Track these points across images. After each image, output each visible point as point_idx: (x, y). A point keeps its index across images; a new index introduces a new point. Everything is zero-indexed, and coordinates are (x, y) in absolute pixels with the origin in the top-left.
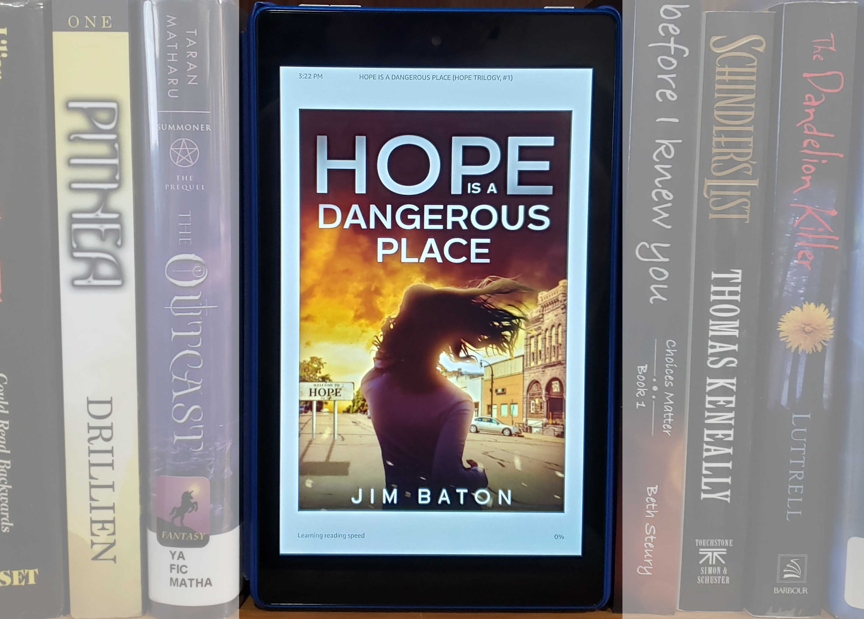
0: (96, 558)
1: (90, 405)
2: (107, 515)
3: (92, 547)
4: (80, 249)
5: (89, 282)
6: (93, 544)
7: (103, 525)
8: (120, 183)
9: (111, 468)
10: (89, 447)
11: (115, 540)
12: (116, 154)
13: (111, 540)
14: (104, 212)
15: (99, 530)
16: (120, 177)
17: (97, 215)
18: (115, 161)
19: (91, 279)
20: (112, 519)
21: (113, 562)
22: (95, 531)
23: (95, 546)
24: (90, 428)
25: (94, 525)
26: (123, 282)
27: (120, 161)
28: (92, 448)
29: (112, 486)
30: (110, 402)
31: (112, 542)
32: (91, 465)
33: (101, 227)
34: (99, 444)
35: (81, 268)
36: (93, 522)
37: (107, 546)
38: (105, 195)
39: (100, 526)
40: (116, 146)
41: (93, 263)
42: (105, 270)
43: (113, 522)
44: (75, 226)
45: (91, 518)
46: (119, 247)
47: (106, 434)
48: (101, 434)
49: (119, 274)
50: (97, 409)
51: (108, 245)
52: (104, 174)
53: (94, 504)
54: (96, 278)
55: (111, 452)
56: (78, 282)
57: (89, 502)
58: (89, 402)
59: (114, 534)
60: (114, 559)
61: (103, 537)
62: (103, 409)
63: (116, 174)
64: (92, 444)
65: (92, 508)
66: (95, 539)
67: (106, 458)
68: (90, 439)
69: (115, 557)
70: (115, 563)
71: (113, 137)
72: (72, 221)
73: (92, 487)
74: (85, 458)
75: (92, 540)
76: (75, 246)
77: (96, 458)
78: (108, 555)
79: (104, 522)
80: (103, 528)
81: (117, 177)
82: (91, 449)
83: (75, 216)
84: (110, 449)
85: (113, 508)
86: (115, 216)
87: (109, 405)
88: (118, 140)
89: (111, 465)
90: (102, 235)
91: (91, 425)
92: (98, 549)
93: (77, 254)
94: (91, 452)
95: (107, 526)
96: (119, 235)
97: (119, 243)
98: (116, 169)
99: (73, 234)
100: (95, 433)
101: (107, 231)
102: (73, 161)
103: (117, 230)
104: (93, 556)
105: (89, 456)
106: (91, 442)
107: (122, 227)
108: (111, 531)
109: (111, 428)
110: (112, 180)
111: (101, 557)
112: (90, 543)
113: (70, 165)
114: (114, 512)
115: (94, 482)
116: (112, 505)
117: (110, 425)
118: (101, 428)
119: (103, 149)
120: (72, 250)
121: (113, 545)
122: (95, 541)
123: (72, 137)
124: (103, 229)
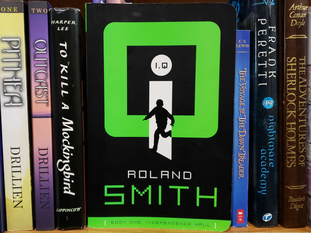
1: (12, 150)
4: (7, 92)
5: (11, 104)
7: (18, 194)
8: (21, 68)
9: (20, 173)
12: (19, 57)
14: (15, 78)
17: (13, 80)
18: (19, 60)
20: (21, 192)
22: (15, 197)
26: (23, 104)
28: (13, 166)
29: (20, 180)
32: (13, 172)
34: (15, 164)
35: (8, 99)
38: (16, 72)
41: (12, 97)
42: (16, 100)
45: (13, 192)
47: (18, 160)
49: (21, 101)
51: (17, 90)
52: (16, 64)
56: (6, 105)
61: (18, 199)
62: (16, 151)
67: (18, 169)
68: (12, 162)
70: (22, 208)
72: (4, 82)
78: (20, 205)
84: (19, 166)
86: (19, 80)
87: (19, 149)
88: (20, 52)
90: (15, 87)
91: (12, 157)
92: (16, 203)
96: (21, 87)
97: (21, 90)
98: (20, 63)
99: (4, 87)
100: (14, 160)
101: (17, 85)
102: (4, 60)
104: (14, 206)
105: (12, 169)
107: (22, 84)
108: (21, 196)
111: (17, 206)
112: (13, 201)
114: (21, 189)
115: (14, 178)
117: (19, 157)
118: (16, 158)
119: (15, 56)
120: (4, 93)
121: (21, 201)
123: (3, 51)
124: (15, 85)
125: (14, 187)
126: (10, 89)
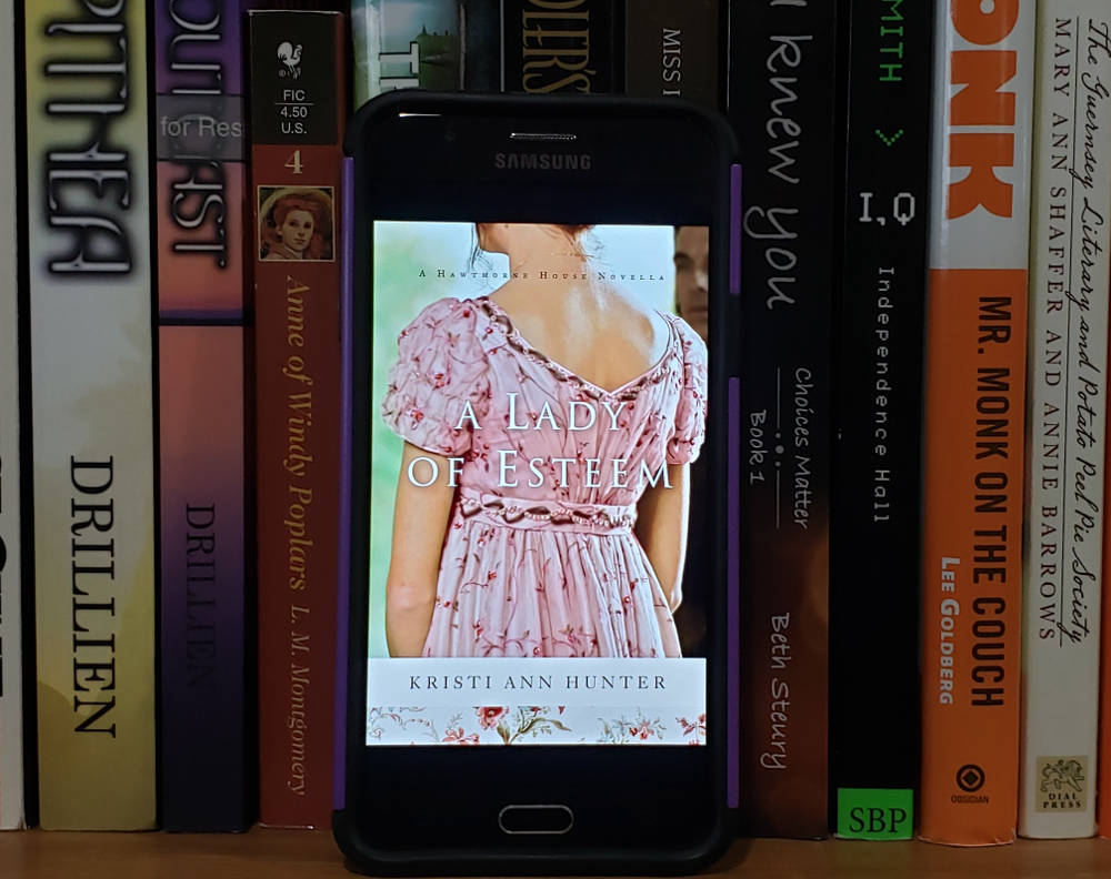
0: (81, 728)
1: (77, 471)
2: (101, 655)
3: (76, 710)
4: (63, 211)
5: (77, 265)
6: (78, 703)
7: (95, 673)
8: (127, 103)
9: (108, 575)
10: (74, 540)
11: (114, 698)
12: (122, 56)
13: (107, 697)
14: (100, 151)
15: (87, 679)
16: (128, 94)
17: (91, 156)
18: (120, 68)
19: (79, 260)
20: (109, 661)
21: (109, 735)
22: (82, 683)
23: (81, 708)
24: (75, 508)
25: (79, 672)
26: (131, 265)
27: (128, 68)
28: (79, 542)
29: (110, 607)
30: (109, 465)
31: (110, 700)
32: (76, 570)
33: (98, 175)
34: (90, 536)
35: (62, 244)
36: (77, 666)
37: (101, 707)
38: (102, 123)
39: (89, 673)
40: (122, 42)
41: (83, 235)
42: (103, 246)
43: (111, 666)
44: (55, 174)
45: (75, 660)
46: (125, 208)
47: (102, 518)
48: (93, 519)
49: (125, 253)
50: (85, 477)
51: (108, 205)
52: (100, 88)
53: (81, 636)
54: (86, 260)
55: (110, 548)
56: (58, 267)
57: (72, 632)
58: (75, 465)
59: (112, 686)
60: (112, 730)
61: (95, 692)
62: (96, 478)
63: (121, 89)
64: (79, 535)
65: (77, 643)
66: (82, 696)
67: (102, 559)
68: (75, 527)
69: (114, 725)
70: (114, 736)
71: (116, 28)
72: (50, 165)
73: (77, 607)
74: (67, 560)
75: (76, 697)
76: (54, 206)
77: (85, 559)
78: (104, 722)
79: (95, 667)
80: (95, 678)
81: (123, 94)
82: (77, 543)
83: (56, 157)
84: (108, 543)
85: (111, 643)
86: (118, 157)
87: (107, 471)
88: (124, 34)
89: (110, 570)
90: (97, 189)
91: (77, 503)
92: (86, 712)
93: (57, 221)
94: (76, 548)
95: (101, 673)
96: (124, 188)
97: (125, 201)
98: (122, 80)
99: (52, 188)
100: (84, 516)
101: (106, 181)
102: (53, 68)
103: (120, 180)
104: (76, 726)
105: (74, 555)
106: (77, 532)
107: (129, 174)
108: (108, 682)
109: (109, 508)
110: (115, 99)
111: (89, 727)
112: (72, 703)
113: (47, 74)
114: (113, 650)
115: (81, 600)
116: (109, 638)
117: (108, 503)
118: (93, 508)
119: (100, 48)
120: (49, 214)
121: (110, 705)
122: (81, 699)
123: (51, 29)
124: (99, 179)
125: (78, 638)
126: (77, 198)
